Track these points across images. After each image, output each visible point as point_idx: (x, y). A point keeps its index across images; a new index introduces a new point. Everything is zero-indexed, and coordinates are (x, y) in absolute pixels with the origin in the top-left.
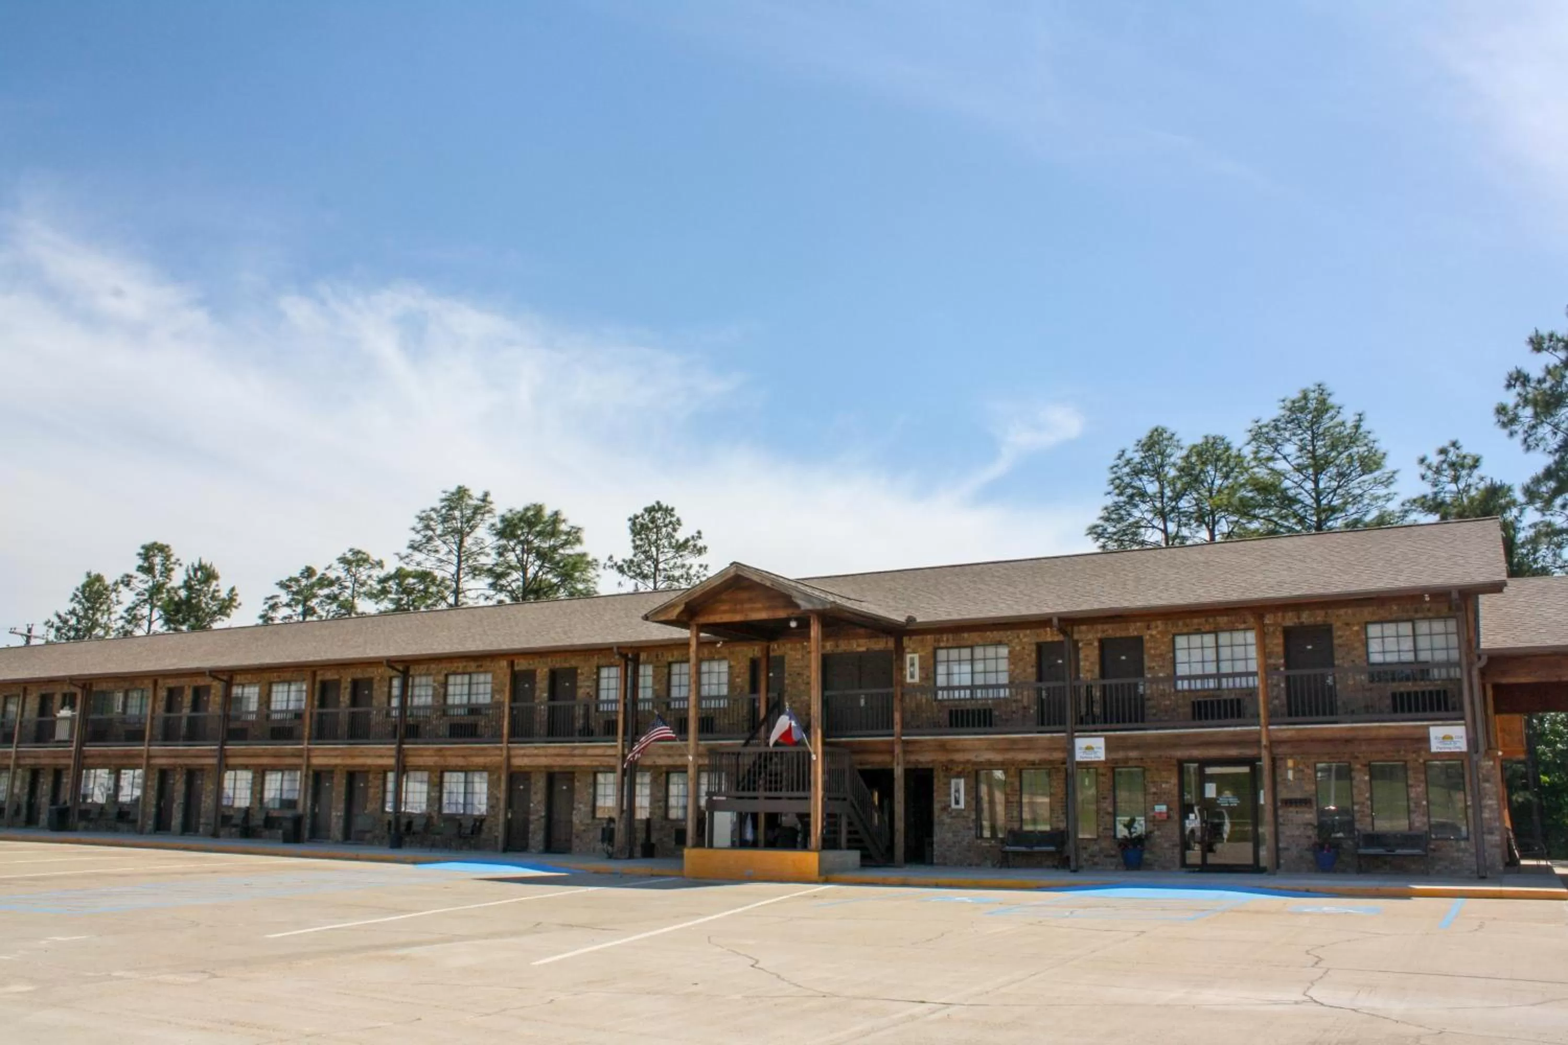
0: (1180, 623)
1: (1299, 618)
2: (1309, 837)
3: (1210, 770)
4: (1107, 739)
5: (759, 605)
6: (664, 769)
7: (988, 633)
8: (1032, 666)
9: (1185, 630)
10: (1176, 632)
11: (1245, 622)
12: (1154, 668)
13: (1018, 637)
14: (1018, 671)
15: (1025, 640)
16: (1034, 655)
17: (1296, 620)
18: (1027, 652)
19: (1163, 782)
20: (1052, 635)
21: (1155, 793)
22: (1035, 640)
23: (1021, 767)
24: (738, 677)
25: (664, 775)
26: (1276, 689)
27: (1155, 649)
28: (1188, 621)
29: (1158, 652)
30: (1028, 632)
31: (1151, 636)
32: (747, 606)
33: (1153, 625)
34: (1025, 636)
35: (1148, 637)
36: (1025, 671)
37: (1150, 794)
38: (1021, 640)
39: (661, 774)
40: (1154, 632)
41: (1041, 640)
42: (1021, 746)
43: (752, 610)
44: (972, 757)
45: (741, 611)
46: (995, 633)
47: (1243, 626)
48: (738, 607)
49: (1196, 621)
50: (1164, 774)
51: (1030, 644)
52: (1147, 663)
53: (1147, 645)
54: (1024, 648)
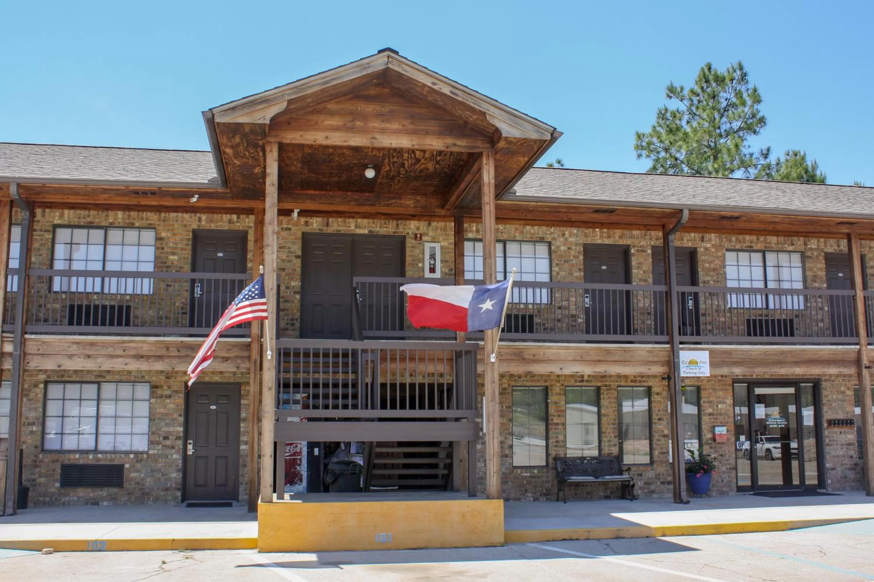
0: (734, 239)
1: (839, 246)
2: (851, 457)
3: (759, 391)
4: (711, 352)
5: (395, 126)
6: (42, 377)
7: (528, 228)
8: (580, 270)
9: (738, 247)
10: (730, 247)
11: (793, 245)
12: (708, 282)
13: (564, 235)
14: (563, 274)
15: (571, 239)
16: (581, 257)
17: (836, 248)
18: (573, 253)
19: (720, 402)
20: (601, 237)
21: (710, 414)
22: (582, 240)
23: (566, 383)
24: (174, 254)
25: (42, 386)
26: (820, 312)
27: (710, 263)
28: (741, 237)
29: (712, 266)
30: (575, 231)
31: (706, 249)
32: (375, 124)
33: (707, 236)
34: (571, 235)
35: (702, 250)
36: (571, 274)
37: (705, 415)
38: (566, 239)
39: (36, 386)
40: (708, 245)
41: (589, 241)
42: (616, 358)
43: (383, 131)
44: (555, 369)
45: (364, 131)
46: (536, 228)
47: (791, 248)
48: (358, 123)
49: (747, 237)
50: (721, 393)
51: (576, 244)
52: (702, 276)
53: (701, 257)
54: (569, 248)
